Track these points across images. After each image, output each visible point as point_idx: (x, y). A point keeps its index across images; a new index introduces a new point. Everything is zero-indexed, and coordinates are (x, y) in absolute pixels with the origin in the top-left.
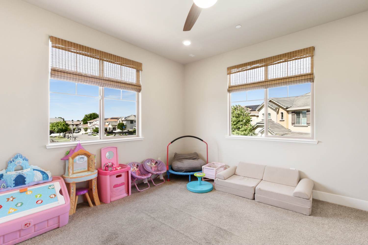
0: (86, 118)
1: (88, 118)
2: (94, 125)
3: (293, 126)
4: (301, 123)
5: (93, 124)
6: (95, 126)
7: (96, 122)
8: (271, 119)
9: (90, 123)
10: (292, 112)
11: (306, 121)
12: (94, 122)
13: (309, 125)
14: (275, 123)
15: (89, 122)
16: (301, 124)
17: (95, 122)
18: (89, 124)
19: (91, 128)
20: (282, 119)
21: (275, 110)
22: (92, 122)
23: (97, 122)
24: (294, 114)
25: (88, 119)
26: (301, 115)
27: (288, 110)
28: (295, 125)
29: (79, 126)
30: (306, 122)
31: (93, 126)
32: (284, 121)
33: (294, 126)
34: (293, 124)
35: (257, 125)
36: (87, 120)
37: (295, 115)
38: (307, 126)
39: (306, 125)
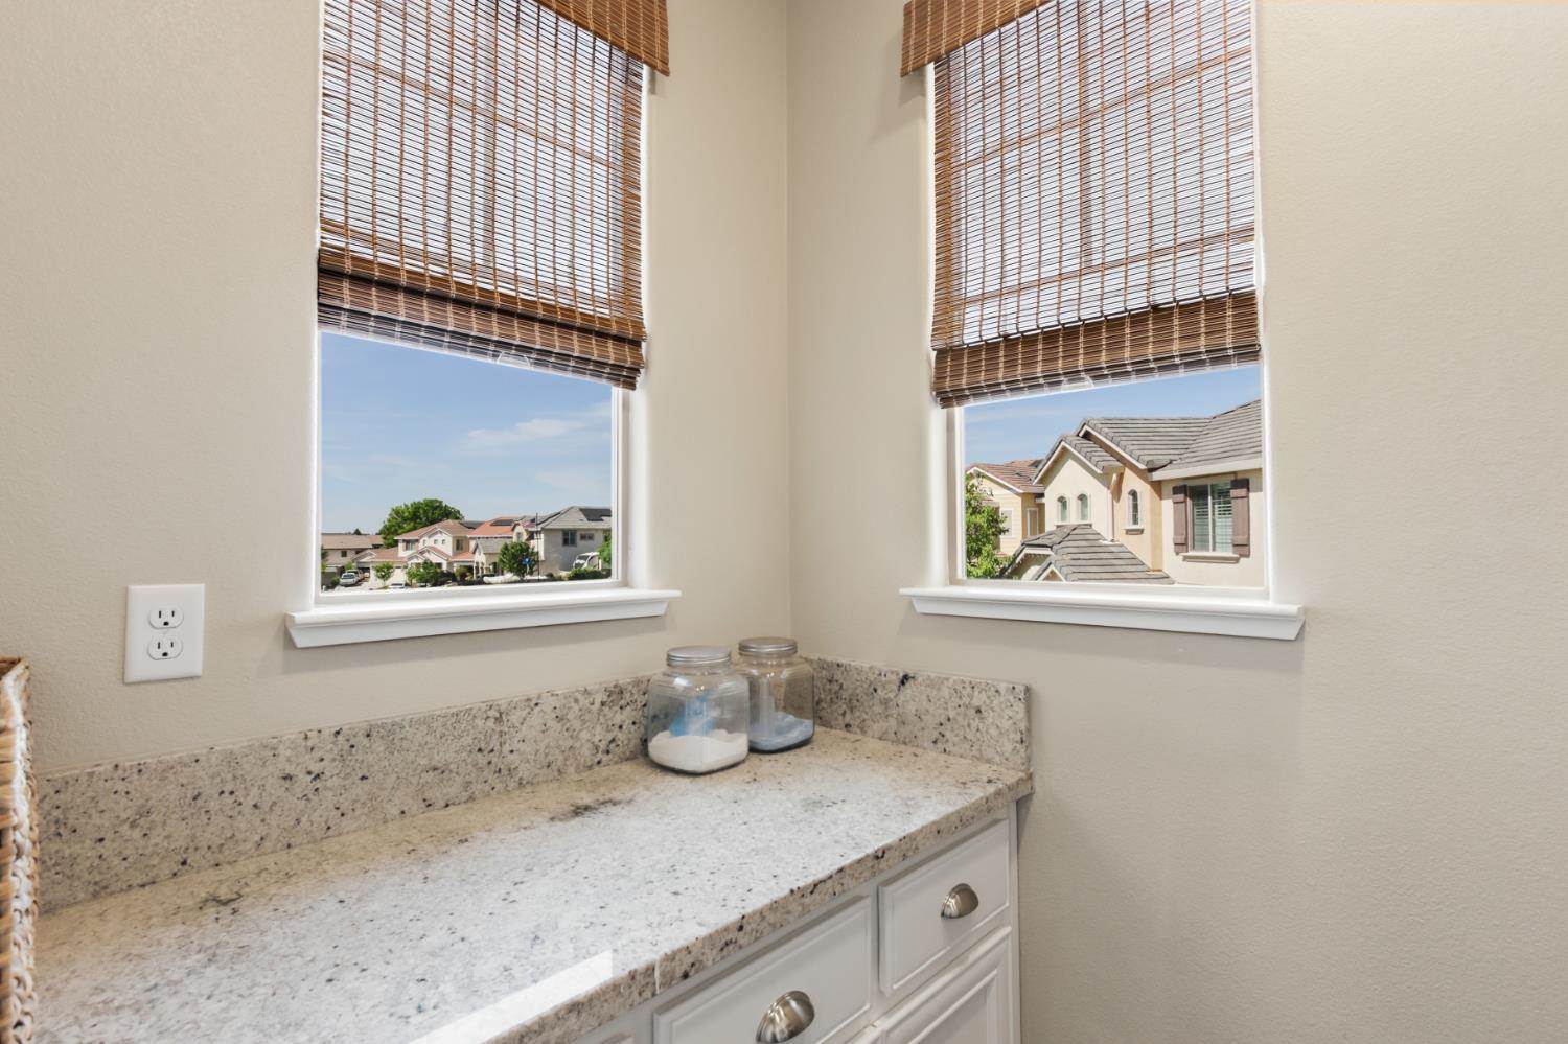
0: (394, 522)
1: (405, 520)
2: (422, 553)
3: (1181, 557)
4: (1211, 544)
5: (421, 546)
6: (426, 555)
7: (429, 537)
8: (1091, 525)
9: (407, 542)
10: (1176, 491)
11: (1230, 531)
12: (422, 541)
13: (1242, 556)
14: (1105, 543)
15: (404, 541)
16: (1211, 547)
17: (426, 538)
18: (401, 546)
19: (409, 563)
20: (1135, 521)
21: (1103, 479)
22: (417, 541)
23: (435, 537)
24: (1181, 497)
25: (403, 528)
26: (1213, 504)
27: (1157, 476)
28: (1191, 553)
29: (364, 556)
30: (1229, 539)
31: (417, 557)
32: (1141, 531)
33: (1186, 558)
34: (1180, 546)
35: (1026, 555)
36: (400, 531)
37: (1185, 502)
38: (1236, 561)
39: (1230, 554)
